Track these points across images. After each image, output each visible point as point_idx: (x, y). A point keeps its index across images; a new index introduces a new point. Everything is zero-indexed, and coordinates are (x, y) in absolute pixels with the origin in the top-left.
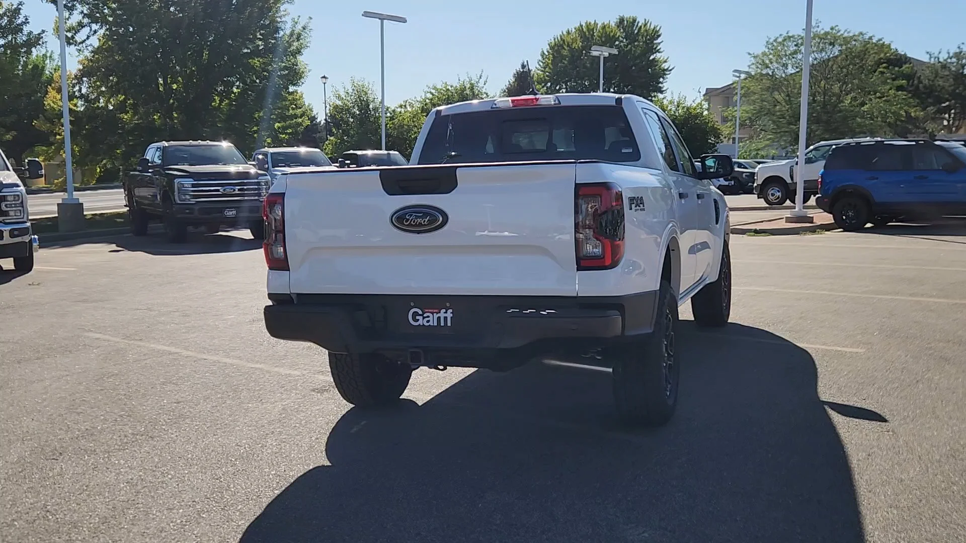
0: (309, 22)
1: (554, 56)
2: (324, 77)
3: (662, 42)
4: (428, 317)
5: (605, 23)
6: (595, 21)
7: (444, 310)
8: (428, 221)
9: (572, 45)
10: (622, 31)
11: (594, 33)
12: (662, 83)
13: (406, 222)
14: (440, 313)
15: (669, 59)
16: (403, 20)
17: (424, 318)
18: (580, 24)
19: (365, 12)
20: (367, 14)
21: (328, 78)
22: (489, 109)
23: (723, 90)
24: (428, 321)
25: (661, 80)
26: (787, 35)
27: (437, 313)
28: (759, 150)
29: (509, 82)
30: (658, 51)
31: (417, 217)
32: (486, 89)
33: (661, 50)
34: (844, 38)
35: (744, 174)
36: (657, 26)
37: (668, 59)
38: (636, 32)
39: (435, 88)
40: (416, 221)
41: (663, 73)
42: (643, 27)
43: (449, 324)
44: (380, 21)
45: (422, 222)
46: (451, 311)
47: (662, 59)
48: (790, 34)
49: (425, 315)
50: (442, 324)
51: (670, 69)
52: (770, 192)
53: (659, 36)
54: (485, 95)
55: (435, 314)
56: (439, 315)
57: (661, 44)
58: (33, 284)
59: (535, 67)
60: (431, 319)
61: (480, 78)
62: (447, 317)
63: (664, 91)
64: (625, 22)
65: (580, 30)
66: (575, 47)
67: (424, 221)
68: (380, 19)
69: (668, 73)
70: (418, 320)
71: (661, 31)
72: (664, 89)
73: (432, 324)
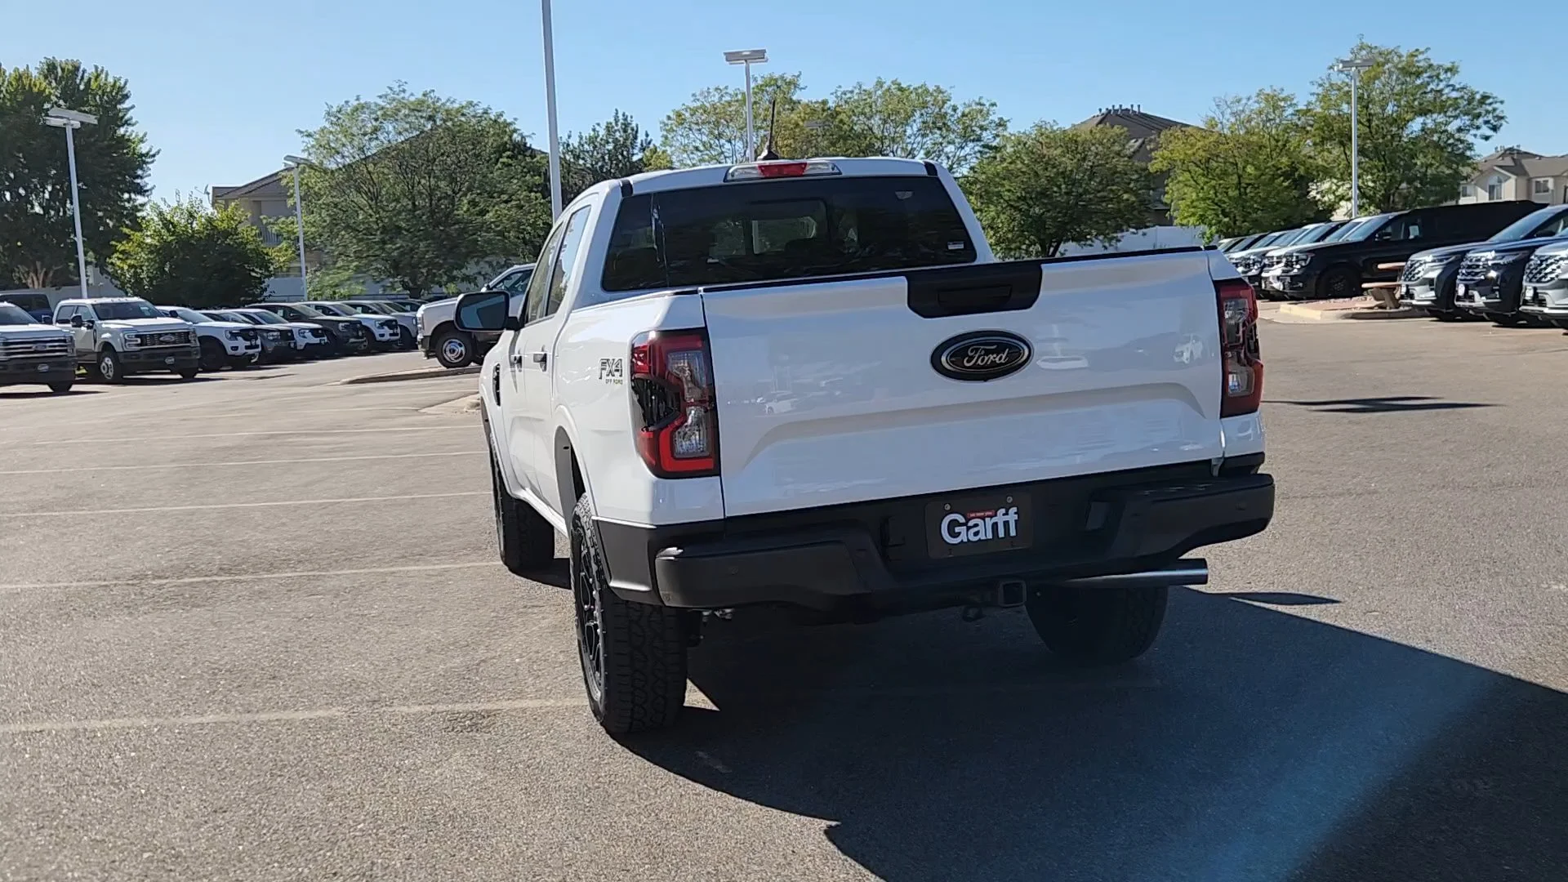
3: (133, 107)
4: (976, 525)
5: (21, 70)
7: (1003, 511)
10: (54, 84)
12: (142, 178)
13: (968, 362)
14: (996, 515)
15: (147, 137)
17: (969, 528)
22: (722, 183)
23: (247, 190)
24: (976, 534)
25: (140, 172)
26: (356, 103)
27: (991, 517)
28: (337, 286)
30: (127, 123)
31: (988, 352)
33: (134, 121)
34: (447, 111)
35: (341, 324)
36: (119, 80)
37: (145, 135)
38: (82, 87)
40: (986, 358)
41: (142, 160)
42: (93, 80)
43: (1013, 533)
45: (997, 359)
46: (1014, 509)
47: (133, 136)
48: (362, 101)
50: (1001, 534)
51: (151, 153)
52: (447, 346)
53: (126, 97)
55: (987, 519)
56: (994, 520)
57: (132, 111)
60: (981, 528)
62: (1008, 522)
63: (147, 191)
64: (59, 70)
67: (1000, 359)
69: (149, 160)
70: (959, 533)
71: (128, 88)
72: (148, 187)
73: (984, 538)
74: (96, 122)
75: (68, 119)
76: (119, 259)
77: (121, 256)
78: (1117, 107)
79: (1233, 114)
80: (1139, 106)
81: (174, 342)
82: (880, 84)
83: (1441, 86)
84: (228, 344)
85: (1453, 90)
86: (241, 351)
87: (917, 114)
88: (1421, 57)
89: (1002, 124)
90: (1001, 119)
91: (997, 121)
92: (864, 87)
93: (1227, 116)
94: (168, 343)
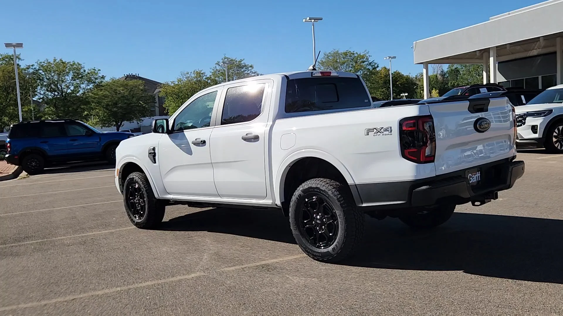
22: (311, 77)
46: (479, 172)
56: (476, 175)
60: (474, 178)
62: (479, 176)
70: (471, 180)
73: (475, 181)
78: (130, 74)
79: (186, 78)
80: (138, 74)
82: (55, 60)
83: (249, 72)
85: (253, 73)
87: (71, 72)
88: (242, 62)
89: (103, 77)
90: (103, 76)
91: (101, 76)
92: (49, 61)
93: (184, 78)
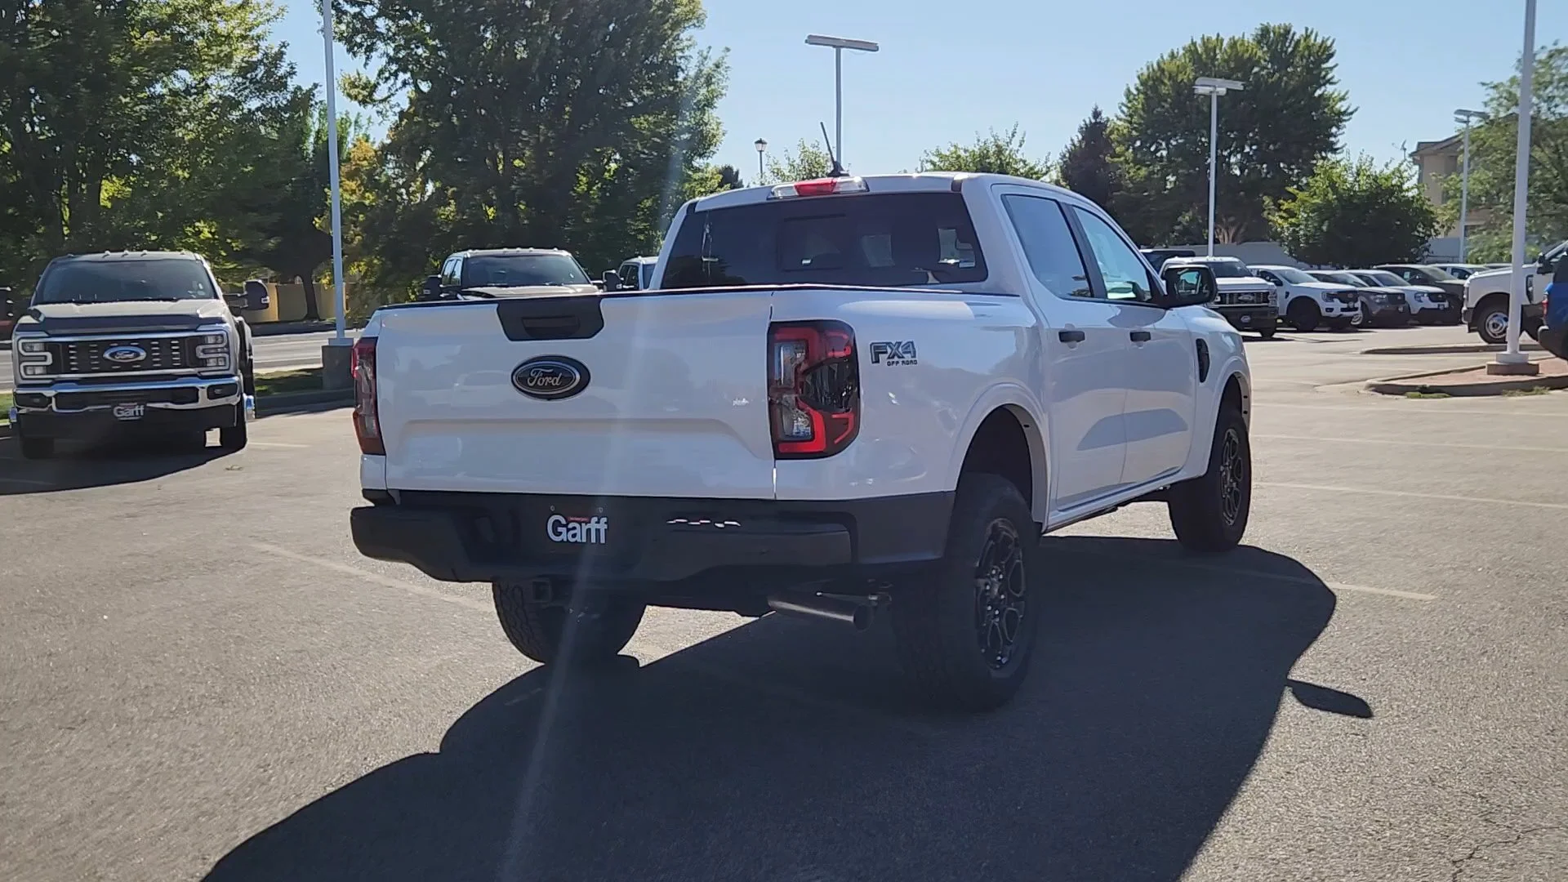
0: (726, 56)
1: (1147, 98)
2: (760, 142)
3: (1336, 65)
4: (574, 528)
5: (1236, 38)
6: (1218, 35)
7: (596, 519)
8: (560, 380)
9: (1177, 75)
10: (1265, 49)
11: (1215, 55)
12: (1335, 136)
13: (531, 382)
14: (590, 522)
15: (1349, 95)
16: (873, 48)
17: (568, 530)
18: (1192, 40)
19: (810, 37)
20: (812, 40)
21: (765, 143)
22: (765, 201)
23: (1445, 145)
24: (574, 536)
25: (1334, 130)
26: (1554, 48)
27: (586, 523)
28: (1503, 247)
29: (1072, 140)
30: (1329, 82)
31: (545, 375)
32: (1023, 154)
33: (1334, 80)
36: (1328, 39)
37: (1347, 93)
38: (1290, 50)
39: (939, 155)
40: (544, 381)
41: (1339, 118)
42: (1302, 41)
43: (603, 541)
44: (835, 49)
45: (552, 381)
46: (604, 520)
47: (1336, 94)
48: (1561, 46)
49: (570, 526)
50: (593, 540)
51: (1350, 111)
52: (1491, 321)
53: (1331, 55)
54: (1022, 164)
55: (583, 524)
56: (588, 526)
57: (1335, 69)
58: (232, 469)
59: (1114, 112)
60: (578, 531)
61: (1013, 136)
62: (599, 530)
63: (1338, 149)
64: (1272, 35)
65: (1191, 51)
66: (1183, 80)
67: (555, 381)
68: (834, 46)
69: (1346, 118)
70: (561, 533)
71: (1335, 47)
72: (1338, 146)
73: (579, 540)
74: (1242, 88)
75: (1215, 87)
76: (1281, 217)
77: (1284, 215)
81: (1253, 302)
84: (1323, 305)
86: (1336, 312)
94: (1246, 302)
